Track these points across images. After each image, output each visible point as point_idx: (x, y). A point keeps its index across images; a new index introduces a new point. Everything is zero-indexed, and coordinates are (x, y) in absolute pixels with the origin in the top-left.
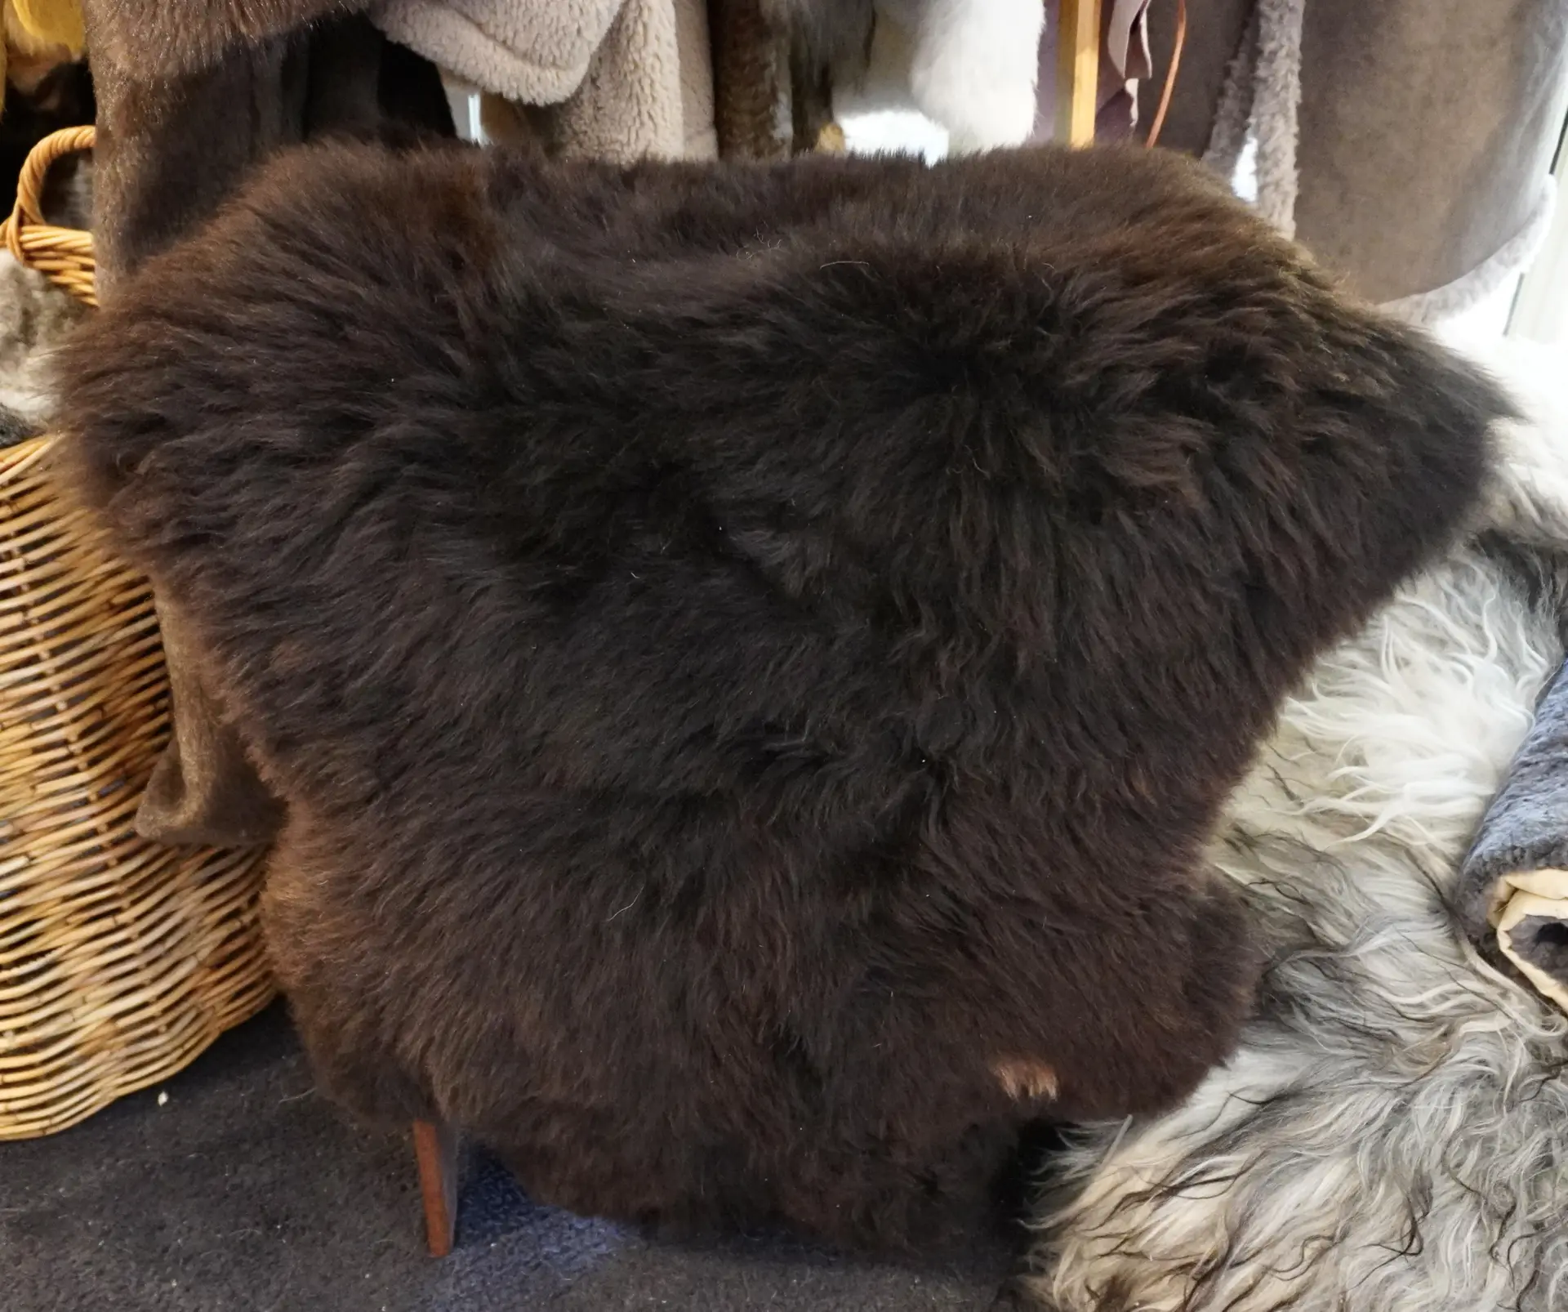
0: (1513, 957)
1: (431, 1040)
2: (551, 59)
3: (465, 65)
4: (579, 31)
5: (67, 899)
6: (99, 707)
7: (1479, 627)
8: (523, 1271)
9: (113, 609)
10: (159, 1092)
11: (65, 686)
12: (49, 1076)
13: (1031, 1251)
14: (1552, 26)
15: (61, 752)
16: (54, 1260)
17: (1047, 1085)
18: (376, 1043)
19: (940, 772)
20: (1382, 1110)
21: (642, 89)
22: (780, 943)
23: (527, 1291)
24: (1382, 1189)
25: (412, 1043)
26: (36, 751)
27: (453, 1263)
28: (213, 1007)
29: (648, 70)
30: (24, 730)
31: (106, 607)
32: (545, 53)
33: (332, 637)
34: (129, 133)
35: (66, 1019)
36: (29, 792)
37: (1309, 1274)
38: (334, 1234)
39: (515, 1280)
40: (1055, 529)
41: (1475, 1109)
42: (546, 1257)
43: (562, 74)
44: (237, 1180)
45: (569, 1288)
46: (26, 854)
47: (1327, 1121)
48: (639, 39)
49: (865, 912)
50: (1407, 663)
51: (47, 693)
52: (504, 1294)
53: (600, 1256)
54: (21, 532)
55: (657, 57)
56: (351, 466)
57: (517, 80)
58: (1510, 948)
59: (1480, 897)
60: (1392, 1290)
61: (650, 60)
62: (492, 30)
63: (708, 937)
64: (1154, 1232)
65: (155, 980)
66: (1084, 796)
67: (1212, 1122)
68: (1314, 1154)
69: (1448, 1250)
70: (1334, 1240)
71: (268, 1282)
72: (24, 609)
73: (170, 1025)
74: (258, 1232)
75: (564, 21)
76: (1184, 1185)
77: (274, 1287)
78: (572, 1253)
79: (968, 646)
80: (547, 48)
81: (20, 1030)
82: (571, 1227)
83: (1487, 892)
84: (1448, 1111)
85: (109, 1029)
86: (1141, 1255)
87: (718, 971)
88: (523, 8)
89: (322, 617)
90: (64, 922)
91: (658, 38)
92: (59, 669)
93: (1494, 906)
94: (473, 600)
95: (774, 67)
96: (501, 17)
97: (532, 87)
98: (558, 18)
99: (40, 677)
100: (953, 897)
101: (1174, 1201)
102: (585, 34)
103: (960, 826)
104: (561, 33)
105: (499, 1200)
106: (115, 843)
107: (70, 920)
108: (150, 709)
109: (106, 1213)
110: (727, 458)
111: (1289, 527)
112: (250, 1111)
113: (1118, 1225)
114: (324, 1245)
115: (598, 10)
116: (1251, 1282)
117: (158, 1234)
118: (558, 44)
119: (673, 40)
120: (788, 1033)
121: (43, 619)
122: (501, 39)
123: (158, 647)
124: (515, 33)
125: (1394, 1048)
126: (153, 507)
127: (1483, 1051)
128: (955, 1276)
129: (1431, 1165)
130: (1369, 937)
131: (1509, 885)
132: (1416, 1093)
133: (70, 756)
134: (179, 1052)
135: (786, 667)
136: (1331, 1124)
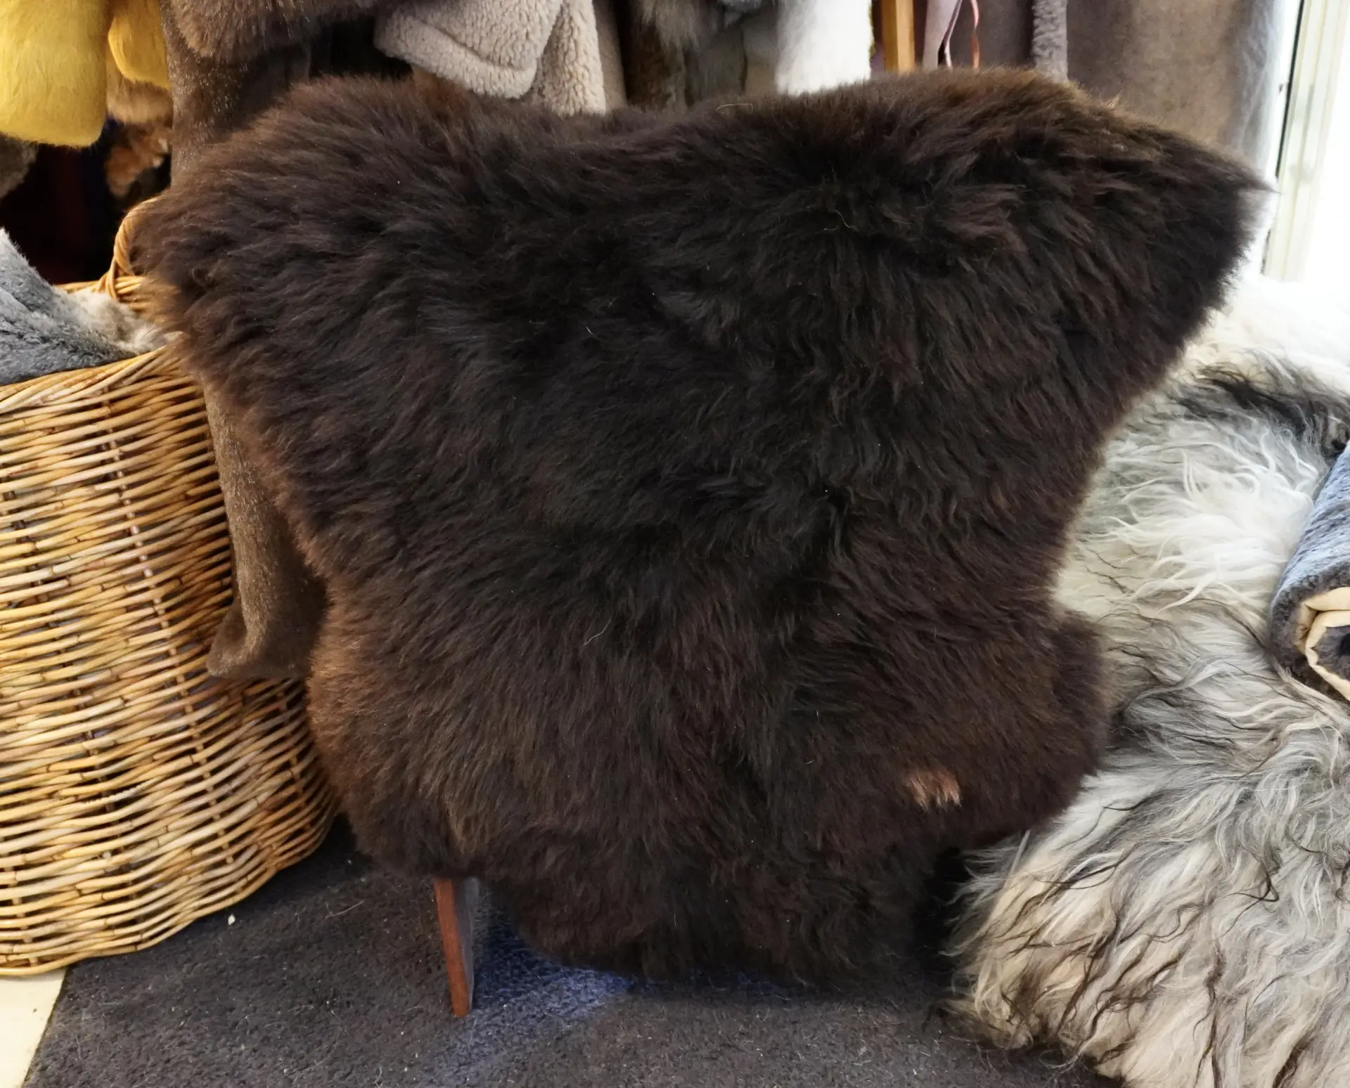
0: (1321, 671)
1: (447, 777)
2: (507, 59)
3: (445, 68)
4: (527, 35)
5: (153, 738)
6: (177, 577)
7: (1259, 455)
8: (531, 1022)
9: (189, 499)
10: (229, 915)
11: (151, 556)
12: (140, 894)
13: (953, 981)
14: (1255, 47)
15: (149, 611)
16: (144, 1037)
17: (953, 793)
18: (402, 787)
19: (839, 499)
20: (1231, 797)
21: (576, 94)
22: (722, 665)
23: (535, 1036)
24: (1239, 859)
25: (431, 780)
26: (129, 609)
27: (472, 1020)
28: (270, 846)
29: (580, 78)
30: (120, 591)
31: (182, 497)
32: (503, 54)
33: (359, 405)
34: (197, 119)
35: (152, 844)
36: (124, 645)
37: (1186, 937)
38: (373, 1005)
39: (525, 1028)
40: (912, 284)
41: (1306, 792)
42: (550, 1011)
43: (517, 74)
44: (293, 972)
45: (569, 1033)
46: (121, 697)
47: (1185, 813)
48: (572, 54)
49: (790, 633)
50: (1206, 486)
51: (136, 561)
52: (516, 1039)
53: (594, 1009)
54: (116, 429)
55: (585, 67)
56: (371, 256)
57: (484, 78)
58: (1318, 663)
59: (1288, 623)
60: (1258, 941)
61: (581, 70)
62: (463, 39)
63: (665, 660)
64: (1053, 925)
65: (223, 814)
66: (956, 515)
67: (1092, 830)
68: (1180, 841)
69: (1301, 901)
70: (1204, 906)
71: (320, 1043)
72: (118, 490)
73: (236, 856)
74: (312, 1007)
75: (516, 27)
76: (1073, 881)
77: (325, 1046)
78: (571, 1008)
79: (852, 380)
80: (504, 50)
81: (115, 852)
82: (568, 990)
83: (1292, 617)
84: (1286, 793)
85: (187, 855)
86: (1046, 945)
87: (674, 692)
88: (485, 19)
89: (351, 390)
90: (150, 758)
91: (586, 53)
92: (146, 542)
93: (1299, 633)
94: (465, 365)
95: (674, 98)
96: (469, 30)
97: (495, 84)
98: (512, 25)
99: (133, 547)
100: (860, 615)
101: (1068, 895)
102: (531, 37)
103: (861, 548)
104: (514, 37)
105: (508, 974)
106: (190, 691)
107: (156, 757)
108: (216, 584)
109: (186, 1001)
110: (655, 238)
111: (1093, 269)
112: (303, 924)
113: (1024, 926)
114: (366, 1013)
115: (541, 18)
116: (1139, 952)
117: (228, 1013)
118: (513, 47)
119: (597, 56)
120: (736, 749)
121: (134, 500)
122: (470, 45)
123: (223, 518)
124: (481, 38)
125: (1234, 752)
126: (219, 308)
127: (1308, 744)
128: (891, 1004)
129: (1277, 838)
130: (1200, 670)
131: (1310, 609)
132: (1255, 784)
133: (155, 615)
134: (243, 882)
135: (711, 411)
136: (1189, 815)
